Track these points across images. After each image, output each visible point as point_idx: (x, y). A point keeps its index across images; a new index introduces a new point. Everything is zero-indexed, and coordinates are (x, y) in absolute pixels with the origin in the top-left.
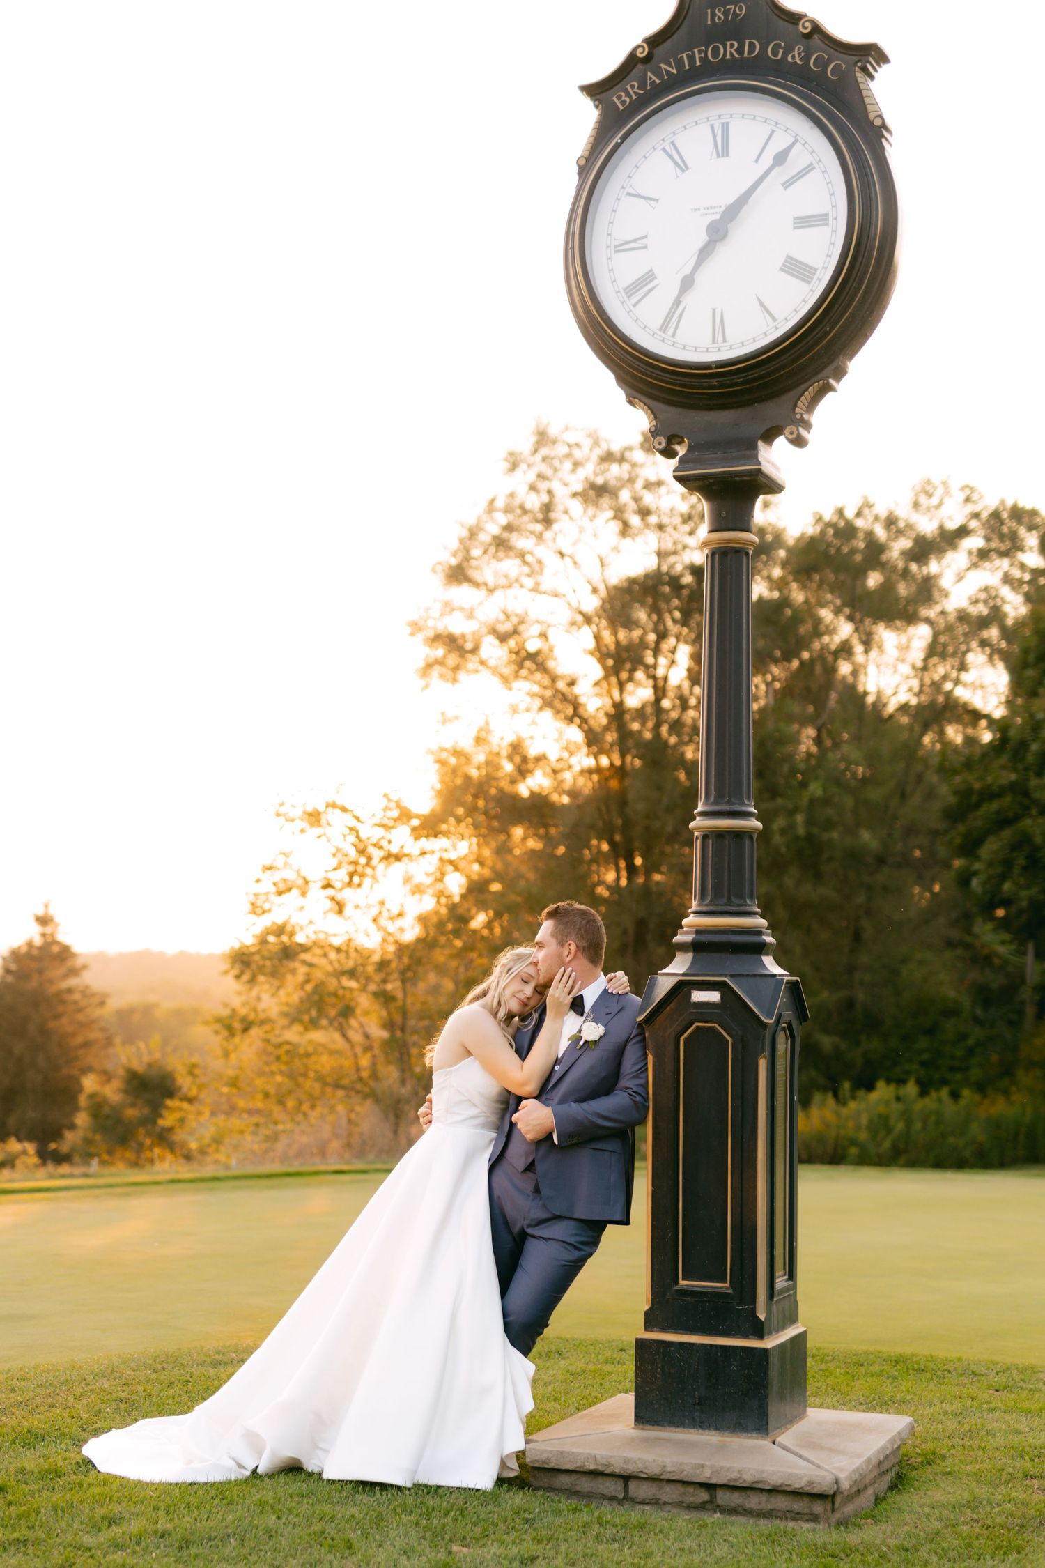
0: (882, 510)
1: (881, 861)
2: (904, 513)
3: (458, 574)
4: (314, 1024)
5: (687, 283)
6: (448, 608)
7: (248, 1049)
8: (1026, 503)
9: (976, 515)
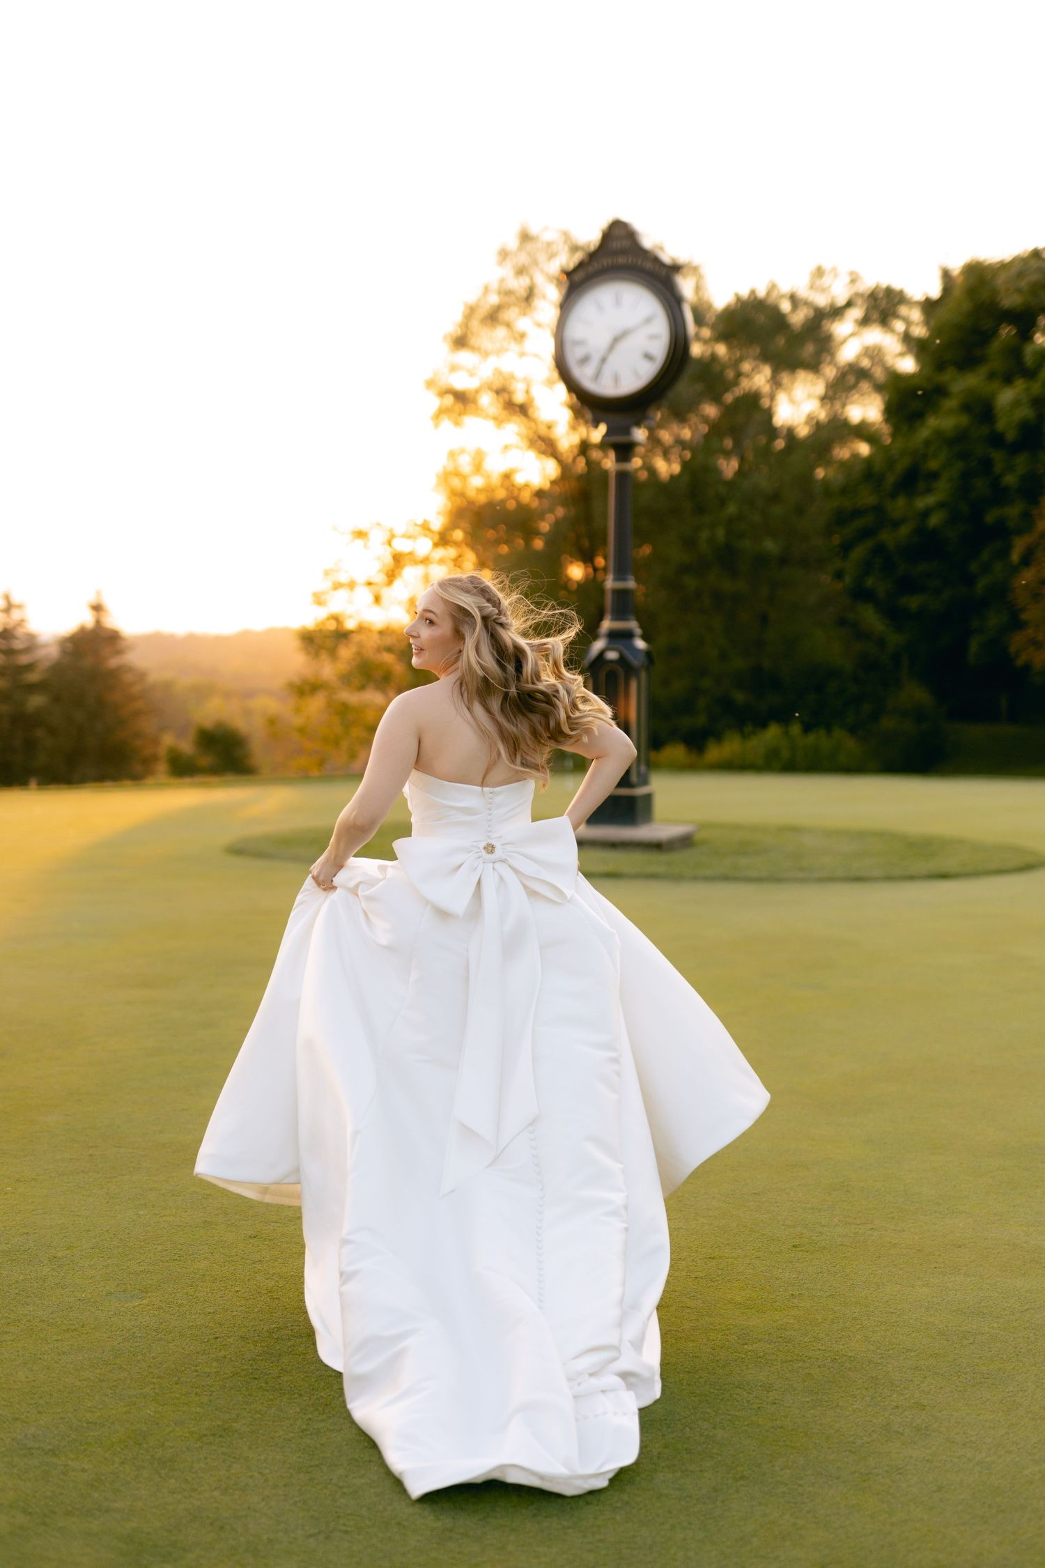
0: (785, 287)
1: (783, 560)
2: (803, 292)
3: (460, 342)
4: (362, 688)
5: (603, 360)
6: (454, 368)
7: (316, 705)
8: (897, 286)
9: (857, 295)
